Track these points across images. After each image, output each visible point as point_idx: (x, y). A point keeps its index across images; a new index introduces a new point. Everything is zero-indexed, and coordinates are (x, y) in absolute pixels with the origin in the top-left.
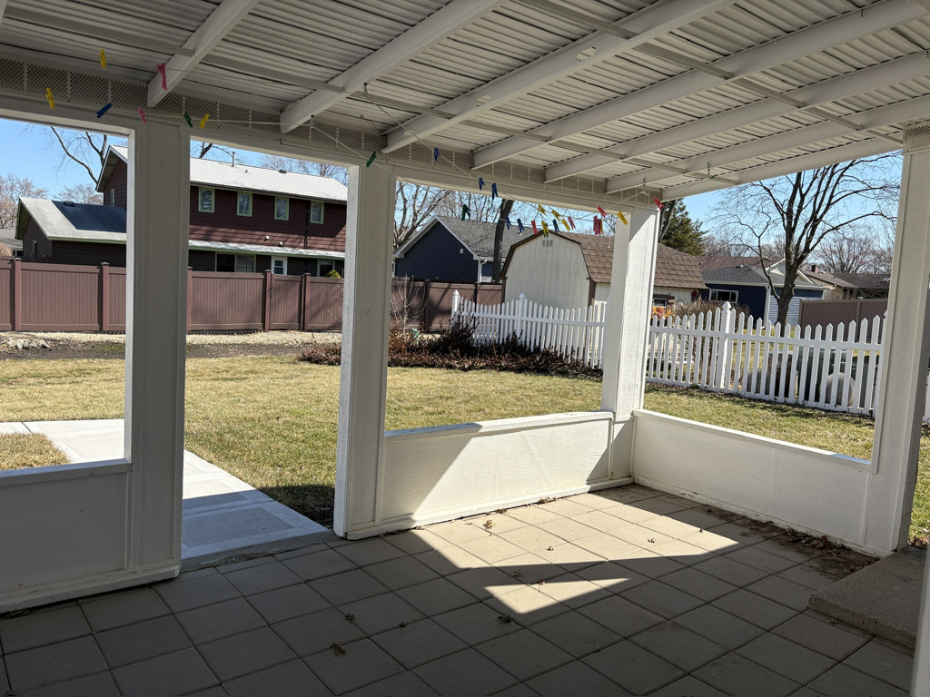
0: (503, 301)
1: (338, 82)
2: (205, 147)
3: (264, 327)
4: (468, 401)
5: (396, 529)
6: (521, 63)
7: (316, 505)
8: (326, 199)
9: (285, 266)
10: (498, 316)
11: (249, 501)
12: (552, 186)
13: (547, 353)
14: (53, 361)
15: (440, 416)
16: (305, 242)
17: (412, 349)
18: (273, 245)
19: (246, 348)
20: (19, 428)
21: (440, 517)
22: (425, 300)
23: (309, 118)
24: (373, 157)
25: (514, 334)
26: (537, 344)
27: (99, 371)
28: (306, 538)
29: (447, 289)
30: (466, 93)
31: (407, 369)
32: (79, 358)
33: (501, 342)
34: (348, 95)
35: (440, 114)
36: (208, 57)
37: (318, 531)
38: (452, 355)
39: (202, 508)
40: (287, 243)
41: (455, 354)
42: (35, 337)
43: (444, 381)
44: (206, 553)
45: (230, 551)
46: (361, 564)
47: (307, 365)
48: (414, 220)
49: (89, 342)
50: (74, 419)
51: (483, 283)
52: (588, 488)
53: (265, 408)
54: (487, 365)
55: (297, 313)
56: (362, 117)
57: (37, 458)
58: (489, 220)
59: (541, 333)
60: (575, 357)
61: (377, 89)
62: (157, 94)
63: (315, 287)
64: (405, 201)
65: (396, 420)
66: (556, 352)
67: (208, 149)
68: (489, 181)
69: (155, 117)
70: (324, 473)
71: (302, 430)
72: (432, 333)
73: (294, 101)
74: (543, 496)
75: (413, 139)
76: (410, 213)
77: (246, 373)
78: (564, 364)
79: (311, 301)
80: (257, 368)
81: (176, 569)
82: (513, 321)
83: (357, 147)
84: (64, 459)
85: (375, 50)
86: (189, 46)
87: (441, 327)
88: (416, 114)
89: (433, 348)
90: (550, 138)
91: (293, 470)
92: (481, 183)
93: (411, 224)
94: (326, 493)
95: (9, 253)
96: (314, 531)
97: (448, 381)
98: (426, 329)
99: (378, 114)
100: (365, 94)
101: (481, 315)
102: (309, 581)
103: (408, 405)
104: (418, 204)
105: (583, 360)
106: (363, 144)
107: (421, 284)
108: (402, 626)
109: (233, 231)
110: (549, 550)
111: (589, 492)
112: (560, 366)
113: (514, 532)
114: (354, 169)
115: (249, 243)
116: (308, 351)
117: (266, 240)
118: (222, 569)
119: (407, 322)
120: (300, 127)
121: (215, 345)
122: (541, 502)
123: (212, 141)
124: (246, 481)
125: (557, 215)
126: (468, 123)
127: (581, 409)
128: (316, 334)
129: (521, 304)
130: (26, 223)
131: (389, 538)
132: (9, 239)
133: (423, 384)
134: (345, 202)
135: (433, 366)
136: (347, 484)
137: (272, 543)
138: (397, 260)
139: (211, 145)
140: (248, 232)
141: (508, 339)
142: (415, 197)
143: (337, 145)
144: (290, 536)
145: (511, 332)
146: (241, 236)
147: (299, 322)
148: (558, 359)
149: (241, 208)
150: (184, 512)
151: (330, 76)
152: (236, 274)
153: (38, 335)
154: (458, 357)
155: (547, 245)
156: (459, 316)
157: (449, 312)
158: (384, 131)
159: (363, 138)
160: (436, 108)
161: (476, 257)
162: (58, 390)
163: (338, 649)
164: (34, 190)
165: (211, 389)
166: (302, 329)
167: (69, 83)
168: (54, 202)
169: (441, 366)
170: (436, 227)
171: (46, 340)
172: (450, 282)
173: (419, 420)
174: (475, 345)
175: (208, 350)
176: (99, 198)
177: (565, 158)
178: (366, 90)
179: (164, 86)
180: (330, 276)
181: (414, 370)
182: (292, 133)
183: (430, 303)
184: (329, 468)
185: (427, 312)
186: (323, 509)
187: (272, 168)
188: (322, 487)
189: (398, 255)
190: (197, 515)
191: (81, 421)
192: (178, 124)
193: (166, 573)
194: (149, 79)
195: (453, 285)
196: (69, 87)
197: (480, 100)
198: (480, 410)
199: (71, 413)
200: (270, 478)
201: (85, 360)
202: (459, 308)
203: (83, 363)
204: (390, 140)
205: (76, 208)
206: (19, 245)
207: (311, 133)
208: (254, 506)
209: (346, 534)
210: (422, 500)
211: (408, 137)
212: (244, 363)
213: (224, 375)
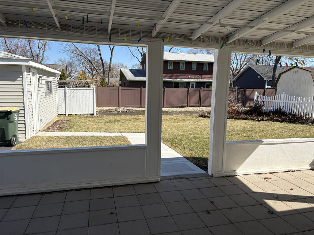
0: (275, 95)
1: (210, 21)
2: (171, 48)
3: (187, 106)
4: (260, 132)
5: (230, 175)
6: (281, 3)
7: (202, 164)
8: (209, 62)
9: (195, 86)
10: (273, 101)
11: (181, 161)
12: (296, 49)
13: (294, 115)
14: (129, 116)
15: (248, 137)
16: (202, 77)
17: (238, 113)
18: (191, 79)
19: (182, 112)
20: (119, 134)
21: (246, 173)
22: (244, 95)
23: (201, 34)
24: (223, 45)
25: (280, 107)
26: (290, 111)
27: (140, 119)
28: (199, 174)
29: (253, 91)
30: (259, 18)
31: (236, 120)
32: (135, 115)
33: (274, 110)
34: (214, 25)
35: (248, 27)
36: (169, 19)
37: (203, 173)
38: (254, 115)
39: (167, 162)
40: (196, 78)
41: (255, 115)
42: (124, 109)
43: (250, 125)
44: (167, 175)
45: (175, 176)
46: (217, 185)
47: (201, 118)
48: (241, 67)
49: (138, 110)
50: (133, 132)
51: (267, 89)
52: (310, 168)
53: (187, 132)
54: (268, 119)
55: (198, 101)
56: (219, 32)
57: (124, 143)
58: (270, 65)
59: (292, 107)
60: (307, 117)
61: (224, 21)
62: (155, 33)
63: (204, 91)
64: (237, 60)
65: (232, 138)
66: (299, 115)
67: (171, 49)
68: (267, 49)
69: (154, 40)
70: (205, 154)
71: (198, 139)
72: (246, 107)
73: (196, 29)
74: (290, 169)
75: (238, 38)
76: (239, 64)
77: (182, 120)
78: (302, 119)
79: (203, 97)
80: (185, 119)
81: (159, 179)
82: (280, 102)
83: (217, 42)
84: (131, 143)
85: (223, 7)
86: (163, 17)
87: (250, 105)
88: (239, 28)
89: (246, 113)
90: (294, 31)
91: (195, 152)
92: (264, 51)
93: (239, 68)
94: (205, 160)
95: (118, 85)
96: (201, 173)
97: (252, 125)
98: (244, 106)
99: (225, 30)
100: (220, 23)
101: (266, 100)
102: (199, 188)
103: (236, 133)
104: (242, 61)
105: (311, 118)
106: (220, 41)
107: (243, 89)
108: (231, 208)
109: (179, 75)
110: (291, 189)
111: (310, 169)
112: (300, 120)
113: (276, 181)
114: (216, 50)
115: (184, 79)
116: (201, 113)
117: (189, 77)
118: (172, 181)
119: (237, 103)
120: (198, 38)
121: (173, 111)
122: (289, 171)
123: (172, 46)
124: (180, 154)
125: (297, 60)
126: (259, 29)
127: (308, 137)
128: (204, 108)
129: (283, 96)
130: (122, 76)
131: (227, 178)
132: (118, 81)
133: (242, 125)
134: (213, 62)
135: (246, 119)
136: (213, 158)
137: (188, 175)
138: (234, 81)
139: (172, 47)
140: (184, 75)
141: (277, 109)
142: (241, 59)
143: (210, 43)
144: (193, 173)
145: (279, 106)
146: (181, 76)
147: (199, 104)
148: (299, 117)
149: (181, 67)
150: (161, 162)
151: (208, 19)
152: (179, 89)
153: (125, 108)
154: (256, 116)
155: (295, 73)
156: (257, 101)
157: (253, 100)
158: (227, 36)
159: (220, 39)
160: (247, 25)
161: (265, 79)
162: (130, 124)
163: (208, 212)
164: (124, 66)
165: (171, 125)
166: (200, 106)
167: (131, 33)
168: (129, 69)
169: (249, 119)
170: (249, 69)
171: (127, 109)
172: (254, 88)
173: (240, 138)
174: (263, 112)
175: (170, 113)
176: (141, 67)
177: (301, 38)
178: (220, 22)
179: (156, 30)
180: (209, 88)
181: (239, 121)
182: (195, 40)
183: (246, 97)
184: (207, 152)
185: (245, 100)
186: (205, 166)
187: (191, 53)
188: (205, 158)
189: (234, 79)
190: (165, 164)
191: (135, 133)
192: (160, 41)
193: (156, 180)
194: (152, 29)
195: (255, 90)
196: (131, 34)
197: (264, 19)
198: (264, 136)
199: (133, 131)
200: (188, 154)
201: (137, 116)
202: (257, 98)
203: (136, 116)
204: (229, 39)
205: (135, 71)
206: (120, 83)
207: (201, 40)
208: (183, 162)
209: (212, 174)
210: (240, 166)
211: (236, 37)
212: (181, 117)
213: (175, 121)
